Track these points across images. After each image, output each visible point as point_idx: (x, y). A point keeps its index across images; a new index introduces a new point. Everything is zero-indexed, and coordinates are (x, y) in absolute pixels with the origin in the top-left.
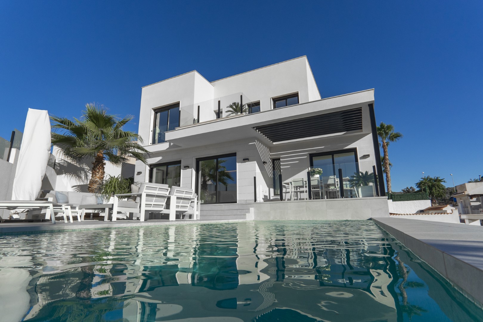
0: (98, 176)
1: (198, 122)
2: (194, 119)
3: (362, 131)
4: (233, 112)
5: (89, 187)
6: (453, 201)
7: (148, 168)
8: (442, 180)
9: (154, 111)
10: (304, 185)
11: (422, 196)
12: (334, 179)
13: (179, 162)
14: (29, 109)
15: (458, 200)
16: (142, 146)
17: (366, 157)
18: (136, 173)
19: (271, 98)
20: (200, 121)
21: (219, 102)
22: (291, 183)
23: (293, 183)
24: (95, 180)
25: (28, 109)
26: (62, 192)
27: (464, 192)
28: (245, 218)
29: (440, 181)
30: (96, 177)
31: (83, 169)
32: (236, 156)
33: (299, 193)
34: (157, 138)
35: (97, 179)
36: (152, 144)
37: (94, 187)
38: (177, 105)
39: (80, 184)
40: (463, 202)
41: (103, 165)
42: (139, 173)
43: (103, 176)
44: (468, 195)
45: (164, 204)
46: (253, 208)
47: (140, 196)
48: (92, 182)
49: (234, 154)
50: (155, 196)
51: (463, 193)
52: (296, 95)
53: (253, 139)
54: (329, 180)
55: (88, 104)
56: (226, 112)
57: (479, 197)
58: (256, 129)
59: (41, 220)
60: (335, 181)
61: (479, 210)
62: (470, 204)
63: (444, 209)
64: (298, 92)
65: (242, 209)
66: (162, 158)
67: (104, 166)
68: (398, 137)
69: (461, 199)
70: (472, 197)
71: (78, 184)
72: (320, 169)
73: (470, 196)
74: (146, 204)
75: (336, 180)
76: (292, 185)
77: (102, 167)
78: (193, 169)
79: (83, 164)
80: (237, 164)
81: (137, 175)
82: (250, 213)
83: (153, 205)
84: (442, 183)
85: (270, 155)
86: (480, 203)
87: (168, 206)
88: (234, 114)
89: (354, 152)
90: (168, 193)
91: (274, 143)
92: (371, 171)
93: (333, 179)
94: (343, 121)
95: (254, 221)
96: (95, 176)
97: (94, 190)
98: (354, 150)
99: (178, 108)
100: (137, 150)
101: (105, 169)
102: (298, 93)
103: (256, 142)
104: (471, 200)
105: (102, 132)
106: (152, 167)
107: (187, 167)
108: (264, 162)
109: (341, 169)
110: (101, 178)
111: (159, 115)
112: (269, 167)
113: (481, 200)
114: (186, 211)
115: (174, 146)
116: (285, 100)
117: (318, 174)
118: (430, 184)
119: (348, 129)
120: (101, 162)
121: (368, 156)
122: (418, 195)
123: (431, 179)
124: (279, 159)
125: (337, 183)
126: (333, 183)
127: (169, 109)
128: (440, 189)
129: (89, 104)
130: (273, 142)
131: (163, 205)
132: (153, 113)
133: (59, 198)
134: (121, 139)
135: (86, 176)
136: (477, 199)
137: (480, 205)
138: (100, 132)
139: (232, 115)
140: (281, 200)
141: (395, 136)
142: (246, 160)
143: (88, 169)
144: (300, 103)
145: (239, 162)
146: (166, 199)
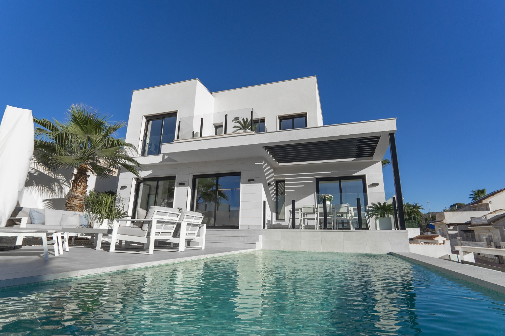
0: (79, 190)
1: (200, 136)
2: (194, 131)
3: (372, 159)
4: (241, 128)
5: (67, 202)
6: (429, 227)
7: (135, 182)
8: (420, 207)
9: (146, 119)
10: (315, 212)
11: (412, 224)
12: (348, 207)
13: (174, 178)
14: (8, 106)
15: (436, 228)
16: (132, 157)
17: (374, 185)
18: (119, 187)
19: (277, 116)
20: (203, 135)
21: (226, 116)
22: (301, 209)
23: (302, 209)
24: (76, 195)
25: (6, 106)
26: (38, 209)
27: (443, 221)
28: (255, 248)
29: (419, 207)
30: (77, 192)
31: (58, 181)
32: (240, 175)
33: (306, 220)
34: (147, 148)
35: (78, 194)
36: (141, 155)
37: (74, 203)
38: (174, 114)
39: (53, 198)
40: (441, 230)
41: (86, 178)
42: (123, 187)
43: (85, 191)
44: (446, 224)
45: (173, 231)
46: (262, 235)
47: (150, 223)
48: (70, 197)
49: (238, 174)
50: (165, 222)
51: (441, 221)
52: (304, 115)
53: (260, 159)
54: (341, 208)
55: (73, 105)
56: (233, 127)
57: (456, 225)
58: (266, 149)
59: (13, 247)
60: (348, 210)
61: (456, 238)
62: (448, 233)
63: (436, 239)
64: (307, 112)
65: (250, 236)
66: (152, 172)
67: (88, 179)
68: (387, 163)
69: (439, 227)
70: (449, 225)
71: (51, 198)
72: (330, 195)
73: (447, 224)
74: (156, 232)
75: (350, 209)
76: (301, 211)
77: (85, 180)
78: (189, 186)
79: (58, 174)
80: (241, 185)
81: (121, 189)
82: (259, 241)
83: (162, 232)
84: (420, 210)
85: (274, 176)
86: (457, 232)
87: (176, 234)
88: (242, 131)
89: (362, 180)
90: (178, 219)
91: (280, 164)
92: (391, 203)
93: (346, 207)
94: (357, 147)
95: (262, 250)
96: (76, 190)
97: (73, 206)
98: (363, 178)
99: (175, 117)
100: (128, 163)
101: (88, 182)
102: (306, 114)
103: (262, 162)
104: (449, 229)
105: (89, 139)
106: (139, 181)
107: (182, 184)
108: (269, 184)
109: (360, 199)
110: (83, 193)
111: (150, 123)
112: (272, 189)
113: (458, 229)
114: (193, 238)
115: (169, 160)
116: (292, 120)
117: (329, 201)
118: (409, 210)
119: (358, 155)
120: (84, 174)
121: (376, 184)
122: (408, 223)
123: (410, 206)
124: (283, 181)
125: (351, 212)
126: (346, 211)
127: (164, 118)
128: (418, 215)
129: (75, 105)
130: (278, 163)
131: (171, 233)
132: (144, 120)
133: (35, 217)
134: (112, 149)
135: (61, 188)
136: (453, 228)
137: (456, 234)
138: (87, 139)
139: (239, 131)
140: (294, 229)
141: (384, 163)
142: (251, 181)
143: (63, 180)
144: (308, 127)
145: (243, 183)
146: (175, 226)
